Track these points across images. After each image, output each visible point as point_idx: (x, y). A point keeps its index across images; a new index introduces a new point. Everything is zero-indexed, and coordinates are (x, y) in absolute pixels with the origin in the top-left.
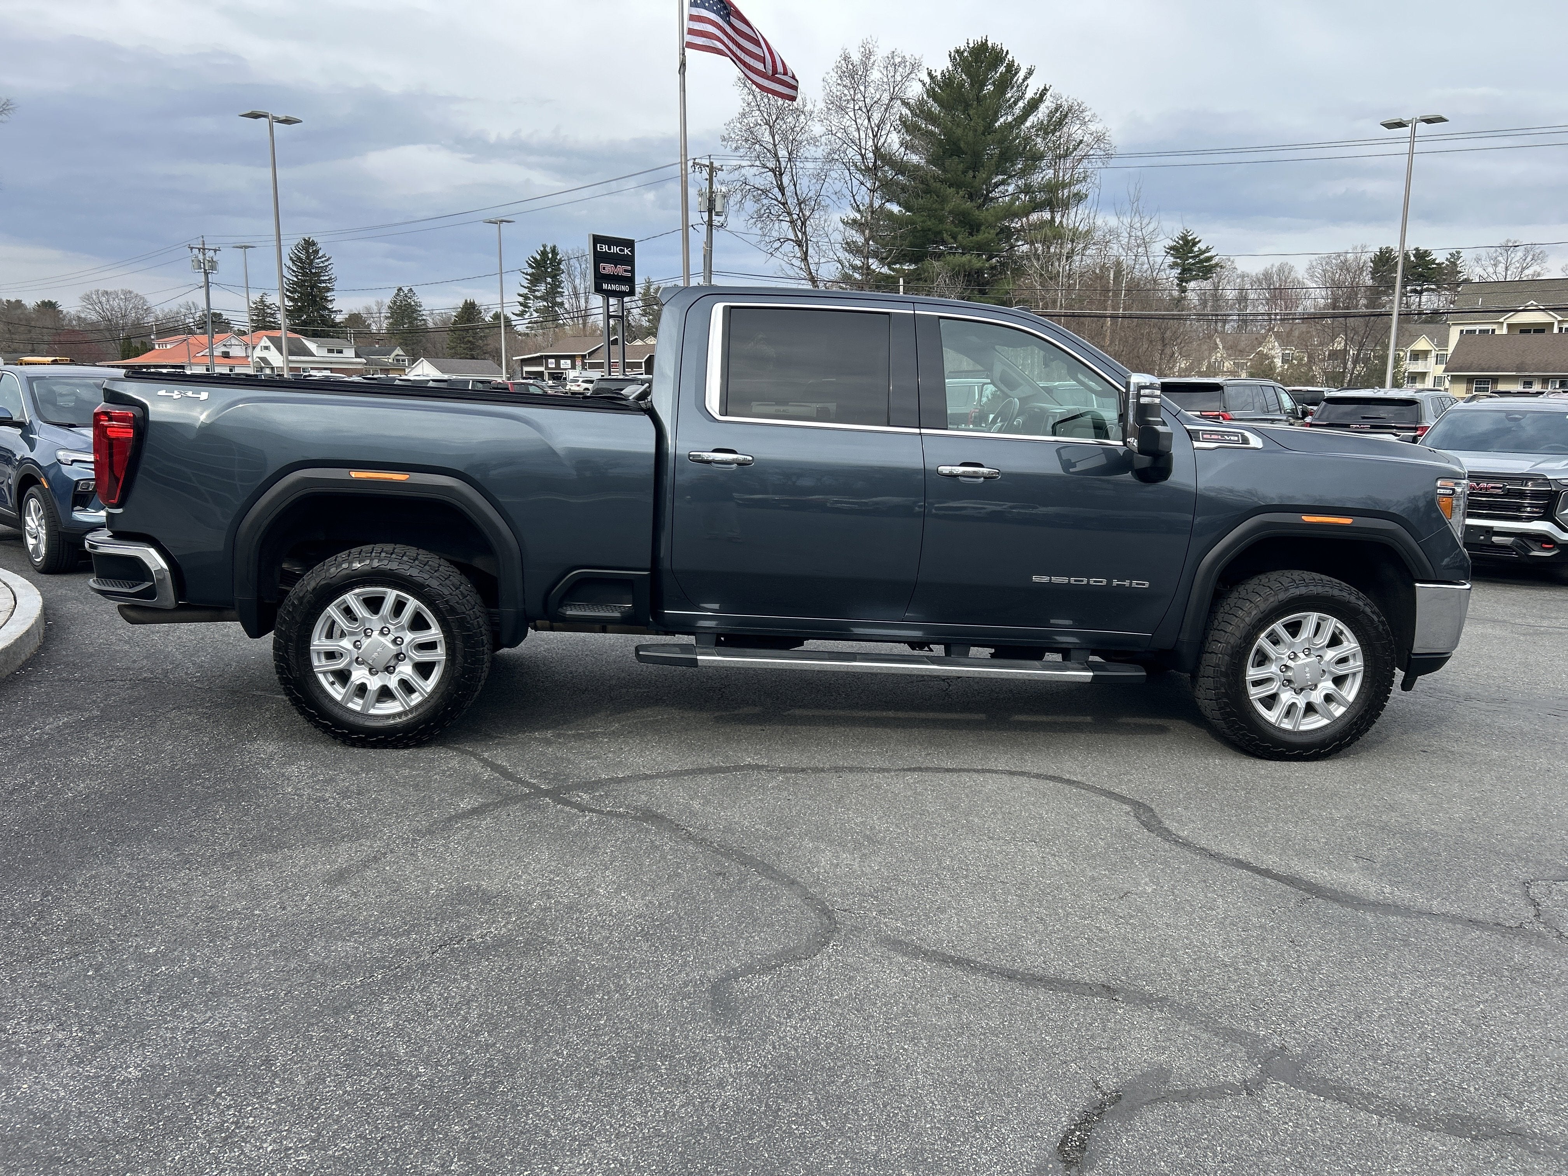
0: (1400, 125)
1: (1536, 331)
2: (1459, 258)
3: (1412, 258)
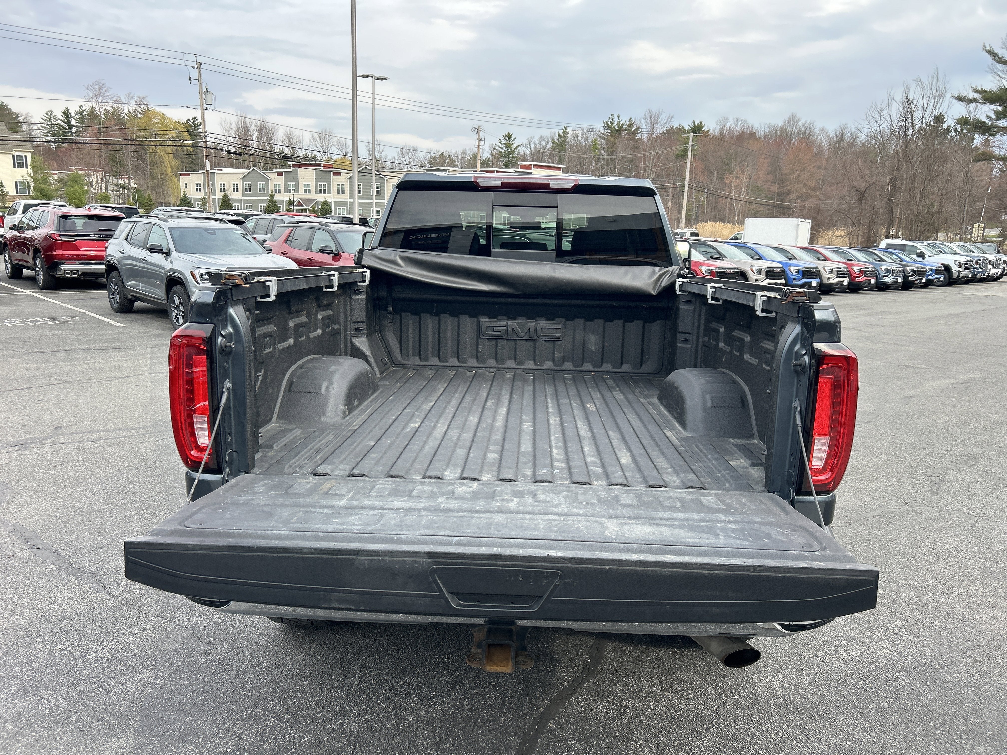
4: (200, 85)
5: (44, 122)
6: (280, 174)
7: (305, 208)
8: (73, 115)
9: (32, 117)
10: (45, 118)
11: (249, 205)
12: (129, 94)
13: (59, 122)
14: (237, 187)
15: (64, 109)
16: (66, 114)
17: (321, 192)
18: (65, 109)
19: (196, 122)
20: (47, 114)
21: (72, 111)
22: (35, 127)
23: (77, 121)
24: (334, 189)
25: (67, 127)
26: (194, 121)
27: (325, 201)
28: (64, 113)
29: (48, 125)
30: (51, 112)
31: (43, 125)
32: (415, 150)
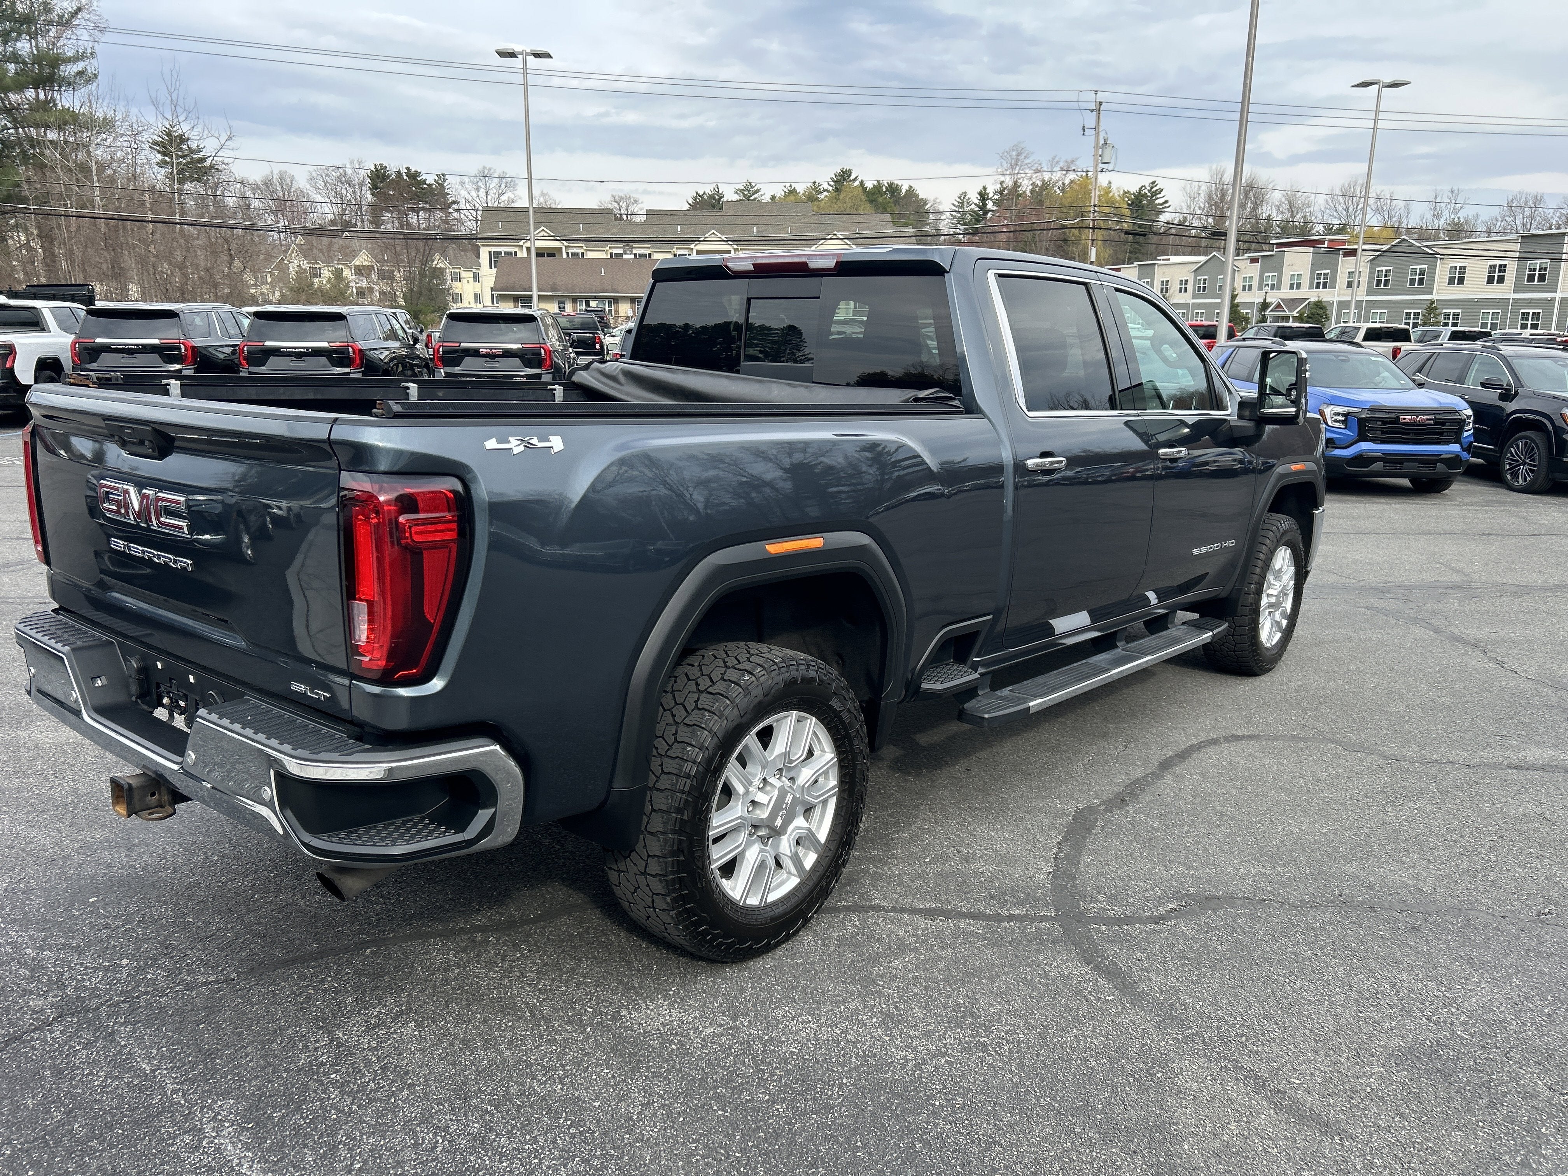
0: (512, 55)
1: (549, 255)
2: (445, 180)
3: (405, 177)
4: (1097, 135)
5: (954, 208)
6: (1254, 260)
7: (1287, 313)
8: (990, 196)
9: (940, 203)
10: (956, 203)
11: (1200, 311)
12: (1053, 159)
13: (973, 206)
14: (1186, 284)
15: (979, 188)
16: (983, 195)
17: (1318, 287)
18: (981, 188)
19: (1154, 190)
20: (960, 198)
21: (990, 191)
22: (943, 217)
23: (995, 204)
24: (1342, 279)
25: (981, 213)
26: (1152, 188)
27: (1318, 302)
28: (980, 194)
29: (959, 212)
30: (965, 194)
31: (953, 213)
32: (1538, 200)
